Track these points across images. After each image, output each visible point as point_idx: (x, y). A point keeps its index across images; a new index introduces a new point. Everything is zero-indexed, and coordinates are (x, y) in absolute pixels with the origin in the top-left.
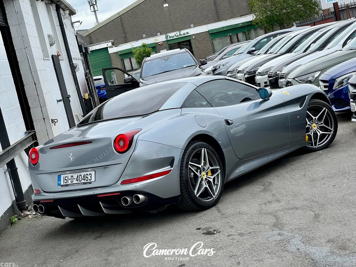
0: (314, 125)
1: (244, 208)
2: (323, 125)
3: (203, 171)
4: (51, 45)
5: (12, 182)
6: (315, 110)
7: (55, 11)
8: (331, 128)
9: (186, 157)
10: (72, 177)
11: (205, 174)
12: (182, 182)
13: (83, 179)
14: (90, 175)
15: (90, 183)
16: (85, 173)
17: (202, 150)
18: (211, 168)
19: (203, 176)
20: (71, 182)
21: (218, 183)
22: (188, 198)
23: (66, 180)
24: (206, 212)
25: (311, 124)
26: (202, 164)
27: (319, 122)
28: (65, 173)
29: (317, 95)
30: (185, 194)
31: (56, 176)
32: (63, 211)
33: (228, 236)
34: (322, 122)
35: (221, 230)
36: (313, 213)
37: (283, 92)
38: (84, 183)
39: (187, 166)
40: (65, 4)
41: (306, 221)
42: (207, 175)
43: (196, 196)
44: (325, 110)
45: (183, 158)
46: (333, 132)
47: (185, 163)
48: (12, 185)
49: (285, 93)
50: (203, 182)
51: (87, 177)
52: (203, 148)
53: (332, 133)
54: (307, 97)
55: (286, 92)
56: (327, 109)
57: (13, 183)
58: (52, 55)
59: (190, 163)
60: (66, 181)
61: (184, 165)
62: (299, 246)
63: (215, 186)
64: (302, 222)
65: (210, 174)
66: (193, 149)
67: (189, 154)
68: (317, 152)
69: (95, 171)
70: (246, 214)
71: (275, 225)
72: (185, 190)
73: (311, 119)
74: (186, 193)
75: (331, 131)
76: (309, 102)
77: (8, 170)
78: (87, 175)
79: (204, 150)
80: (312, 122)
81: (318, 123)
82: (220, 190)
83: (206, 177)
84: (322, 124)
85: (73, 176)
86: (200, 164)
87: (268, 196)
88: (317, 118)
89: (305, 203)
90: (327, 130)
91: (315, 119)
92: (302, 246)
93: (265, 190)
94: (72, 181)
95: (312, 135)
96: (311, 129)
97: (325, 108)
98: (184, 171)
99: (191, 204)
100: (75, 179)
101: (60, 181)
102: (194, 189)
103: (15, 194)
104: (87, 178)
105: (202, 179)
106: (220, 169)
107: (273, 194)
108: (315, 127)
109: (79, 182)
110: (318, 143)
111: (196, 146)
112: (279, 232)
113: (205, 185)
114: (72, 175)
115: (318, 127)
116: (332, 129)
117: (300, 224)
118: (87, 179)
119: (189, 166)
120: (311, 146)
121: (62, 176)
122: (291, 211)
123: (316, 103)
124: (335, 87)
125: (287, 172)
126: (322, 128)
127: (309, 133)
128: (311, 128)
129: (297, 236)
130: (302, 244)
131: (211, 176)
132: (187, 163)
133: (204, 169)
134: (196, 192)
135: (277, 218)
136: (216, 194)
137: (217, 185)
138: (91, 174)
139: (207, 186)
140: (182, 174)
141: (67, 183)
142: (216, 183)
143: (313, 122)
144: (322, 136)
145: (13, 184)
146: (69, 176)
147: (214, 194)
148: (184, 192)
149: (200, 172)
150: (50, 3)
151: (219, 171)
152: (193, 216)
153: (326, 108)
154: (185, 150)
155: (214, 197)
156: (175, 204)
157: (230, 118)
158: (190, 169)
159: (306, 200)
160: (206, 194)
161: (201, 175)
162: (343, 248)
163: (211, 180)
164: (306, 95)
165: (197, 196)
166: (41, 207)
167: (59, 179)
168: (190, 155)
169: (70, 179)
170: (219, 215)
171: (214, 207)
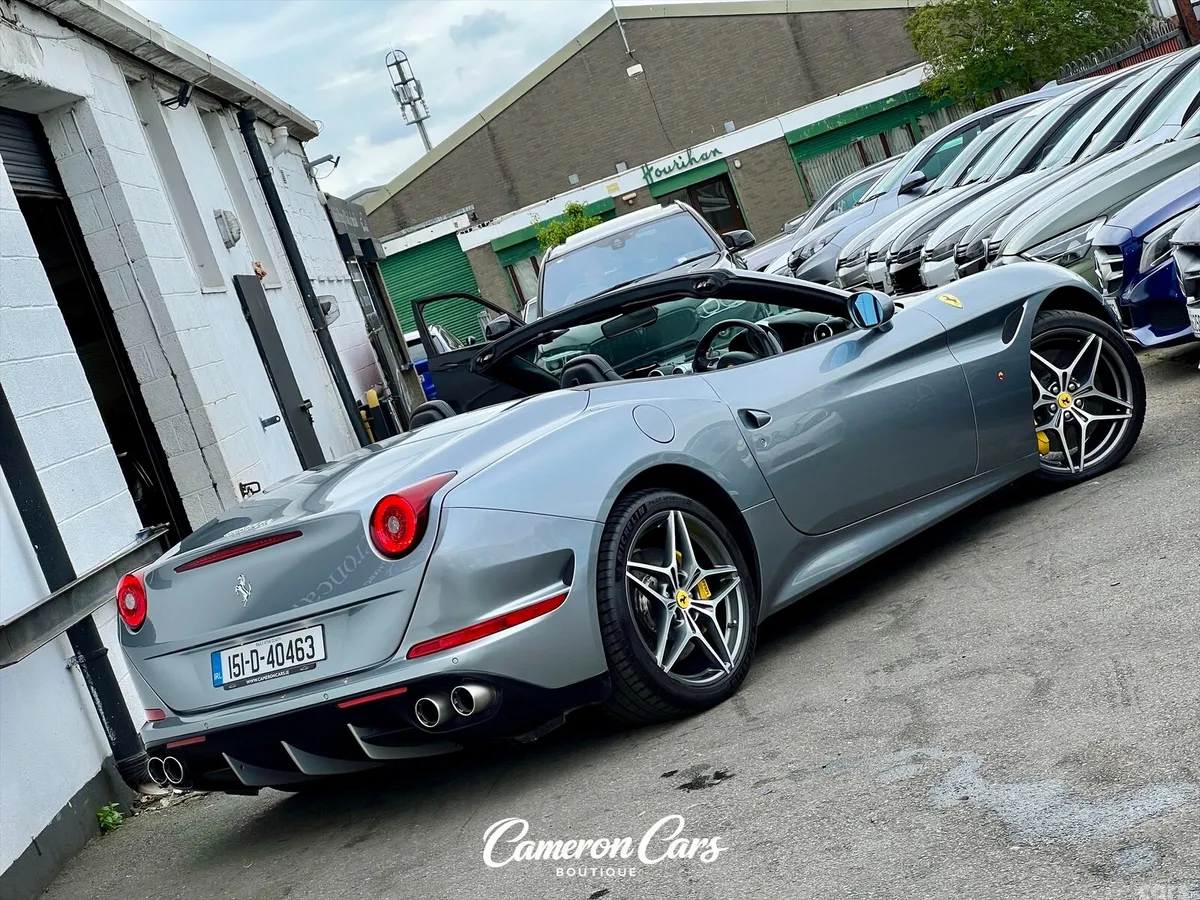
0: (1064, 395)
1: (821, 691)
2: (1095, 393)
3: (681, 586)
4: (229, 245)
5: (96, 695)
6: (1061, 346)
7: (237, 131)
8: (1124, 398)
9: (614, 546)
10: (254, 654)
11: (688, 594)
12: (610, 629)
13: (288, 659)
14: (309, 640)
15: (312, 666)
16: (293, 636)
17: (669, 518)
18: (705, 573)
19: (681, 604)
20: (254, 671)
21: (735, 622)
22: (635, 678)
23: (238, 665)
24: (700, 720)
25: (1052, 395)
26: (674, 564)
27: (1079, 385)
28: (231, 643)
29: (1064, 297)
30: (625, 668)
31: (206, 656)
32: (241, 768)
33: (757, 785)
34: (1091, 382)
35: (736, 771)
36: (1031, 680)
37: (942, 299)
38: (294, 670)
39: (620, 577)
40: (271, 106)
41: (1006, 706)
42: (695, 598)
43: (662, 670)
44: (1095, 343)
45: (603, 550)
46: (1132, 411)
47: (611, 565)
48: (96, 706)
49: (948, 302)
50: (684, 622)
51: (302, 649)
52: (672, 512)
53: (1129, 414)
54: (1025, 306)
55: (950, 297)
56: (1101, 340)
57: (97, 699)
58: (235, 277)
59: (629, 563)
60: (236, 670)
61: (611, 573)
62: (970, 791)
63: (728, 632)
64: (991, 710)
65: (705, 592)
66: (637, 518)
67: (623, 534)
68: (1083, 485)
69: (322, 625)
70: (825, 711)
71: (907, 734)
72: (621, 655)
73: (1049, 378)
74: (626, 664)
75: (1123, 410)
76: (1036, 321)
77: (78, 660)
78: (299, 642)
79: (676, 516)
80: (1055, 388)
81: (1076, 388)
82: (746, 640)
83: (692, 603)
84: (1090, 389)
85: (256, 651)
86: (665, 565)
87: (901, 645)
88: (1069, 370)
89: (1015, 649)
90: (1111, 408)
91: (1065, 374)
92: (979, 790)
93: (899, 626)
94: (255, 668)
95: (1061, 429)
96: (1055, 412)
97: (1094, 335)
98: (611, 594)
99: (649, 697)
100: (263, 658)
101: (220, 671)
102: (655, 648)
103: (107, 735)
104: (300, 652)
105: (678, 611)
106: (739, 573)
107: (920, 636)
108: (1066, 402)
109: (277, 667)
110: (1086, 454)
111: (644, 505)
112: (914, 752)
113: (691, 631)
114: (253, 646)
115: (1079, 401)
116: (1128, 404)
117: (986, 718)
118: (300, 656)
119: (628, 574)
120: (1062, 467)
121: (225, 656)
122: (966, 683)
123: (1062, 322)
124: (1146, 262)
125: (978, 562)
126: (1091, 404)
127: (1051, 425)
128: (1053, 406)
129: (968, 756)
130: (979, 782)
131: (711, 598)
132: (620, 564)
133: (682, 581)
134: (659, 657)
135: (916, 708)
136: (732, 657)
137: (734, 627)
138: (311, 637)
139: (699, 634)
140: (605, 601)
141: (241, 677)
142: (729, 621)
143: (1058, 385)
144: (1098, 431)
145: (98, 702)
146: (246, 650)
147: (726, 659)
148: (621, 661)
149: (670, 590)
150: (218, 110)
151: (737, 580)
152: (659, 737)
153: (1098, 334)
154: (607, 524)
155: (726, 667)
156: (593, 703)
157: (757, 404)
158: (632, 583)
159: (1018, 641)
160: (696, 660)
161: (671, 601)
162: (1105, 778)
163: (712, 614)
164: (1023, 301)
165: (667, 669)
166: (172, 765)
167: (216, 665)
168: (626, 538)
169: (247, 662)
170: (741, 721)
171: (729, 700)
